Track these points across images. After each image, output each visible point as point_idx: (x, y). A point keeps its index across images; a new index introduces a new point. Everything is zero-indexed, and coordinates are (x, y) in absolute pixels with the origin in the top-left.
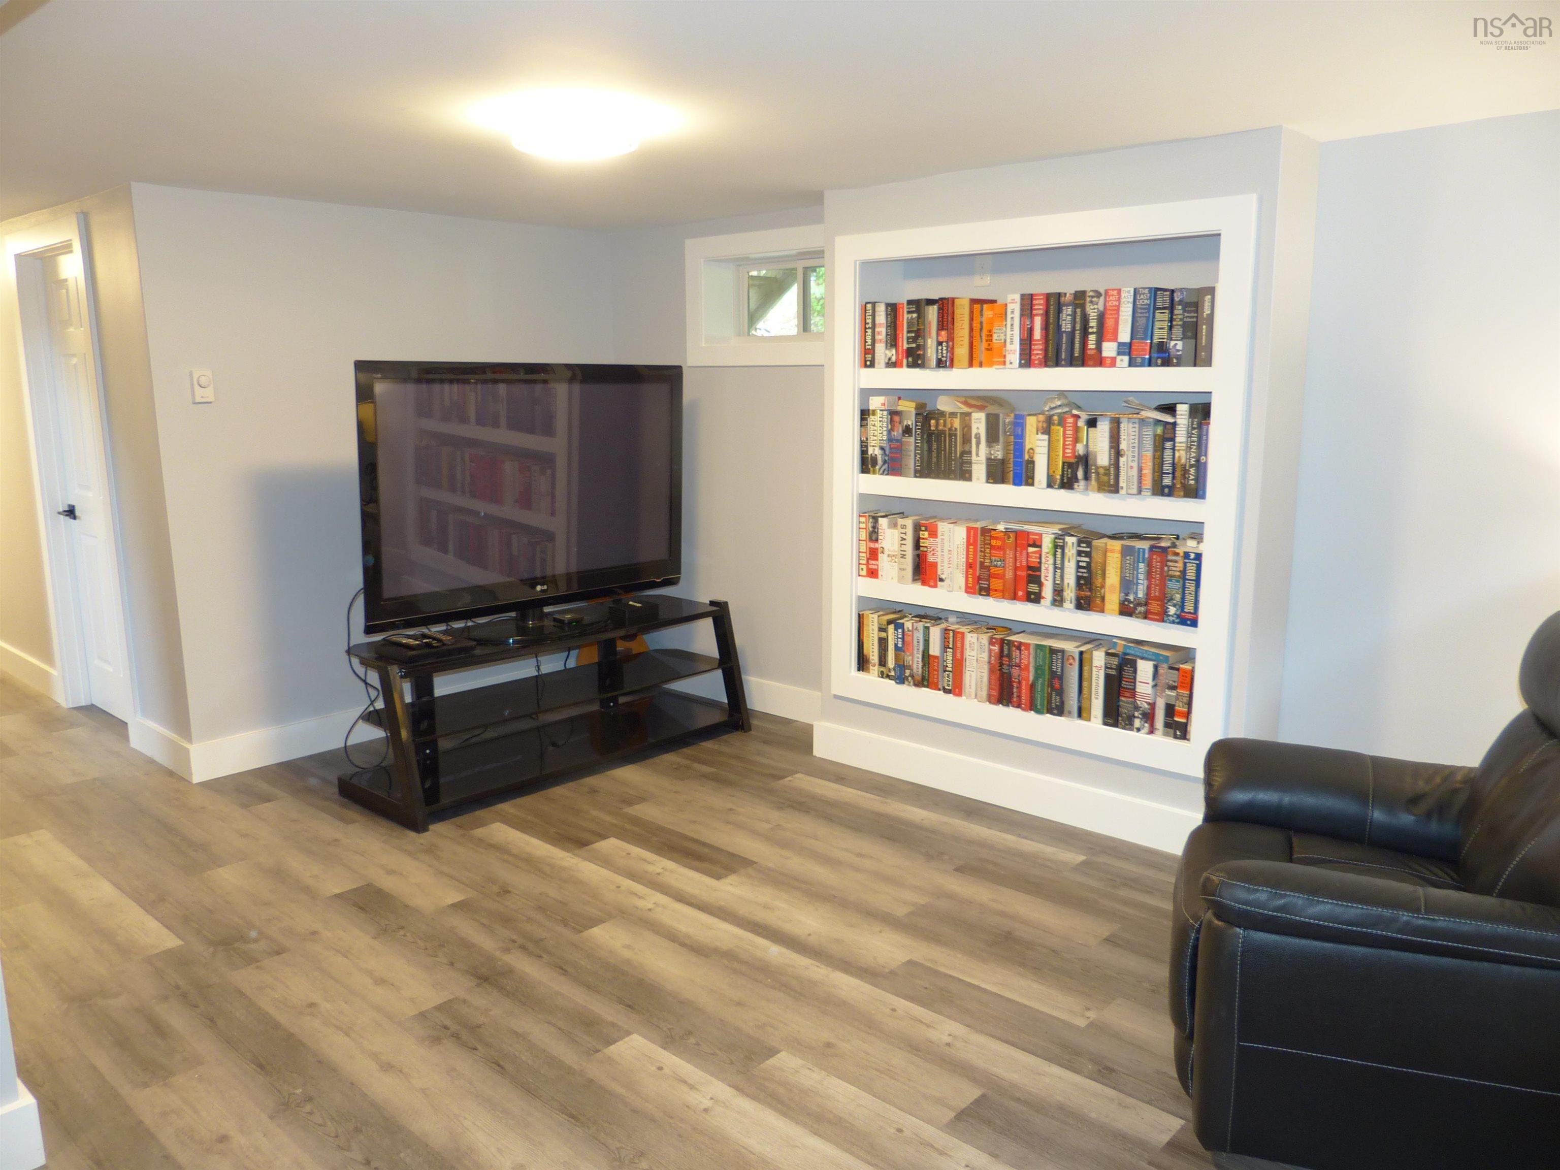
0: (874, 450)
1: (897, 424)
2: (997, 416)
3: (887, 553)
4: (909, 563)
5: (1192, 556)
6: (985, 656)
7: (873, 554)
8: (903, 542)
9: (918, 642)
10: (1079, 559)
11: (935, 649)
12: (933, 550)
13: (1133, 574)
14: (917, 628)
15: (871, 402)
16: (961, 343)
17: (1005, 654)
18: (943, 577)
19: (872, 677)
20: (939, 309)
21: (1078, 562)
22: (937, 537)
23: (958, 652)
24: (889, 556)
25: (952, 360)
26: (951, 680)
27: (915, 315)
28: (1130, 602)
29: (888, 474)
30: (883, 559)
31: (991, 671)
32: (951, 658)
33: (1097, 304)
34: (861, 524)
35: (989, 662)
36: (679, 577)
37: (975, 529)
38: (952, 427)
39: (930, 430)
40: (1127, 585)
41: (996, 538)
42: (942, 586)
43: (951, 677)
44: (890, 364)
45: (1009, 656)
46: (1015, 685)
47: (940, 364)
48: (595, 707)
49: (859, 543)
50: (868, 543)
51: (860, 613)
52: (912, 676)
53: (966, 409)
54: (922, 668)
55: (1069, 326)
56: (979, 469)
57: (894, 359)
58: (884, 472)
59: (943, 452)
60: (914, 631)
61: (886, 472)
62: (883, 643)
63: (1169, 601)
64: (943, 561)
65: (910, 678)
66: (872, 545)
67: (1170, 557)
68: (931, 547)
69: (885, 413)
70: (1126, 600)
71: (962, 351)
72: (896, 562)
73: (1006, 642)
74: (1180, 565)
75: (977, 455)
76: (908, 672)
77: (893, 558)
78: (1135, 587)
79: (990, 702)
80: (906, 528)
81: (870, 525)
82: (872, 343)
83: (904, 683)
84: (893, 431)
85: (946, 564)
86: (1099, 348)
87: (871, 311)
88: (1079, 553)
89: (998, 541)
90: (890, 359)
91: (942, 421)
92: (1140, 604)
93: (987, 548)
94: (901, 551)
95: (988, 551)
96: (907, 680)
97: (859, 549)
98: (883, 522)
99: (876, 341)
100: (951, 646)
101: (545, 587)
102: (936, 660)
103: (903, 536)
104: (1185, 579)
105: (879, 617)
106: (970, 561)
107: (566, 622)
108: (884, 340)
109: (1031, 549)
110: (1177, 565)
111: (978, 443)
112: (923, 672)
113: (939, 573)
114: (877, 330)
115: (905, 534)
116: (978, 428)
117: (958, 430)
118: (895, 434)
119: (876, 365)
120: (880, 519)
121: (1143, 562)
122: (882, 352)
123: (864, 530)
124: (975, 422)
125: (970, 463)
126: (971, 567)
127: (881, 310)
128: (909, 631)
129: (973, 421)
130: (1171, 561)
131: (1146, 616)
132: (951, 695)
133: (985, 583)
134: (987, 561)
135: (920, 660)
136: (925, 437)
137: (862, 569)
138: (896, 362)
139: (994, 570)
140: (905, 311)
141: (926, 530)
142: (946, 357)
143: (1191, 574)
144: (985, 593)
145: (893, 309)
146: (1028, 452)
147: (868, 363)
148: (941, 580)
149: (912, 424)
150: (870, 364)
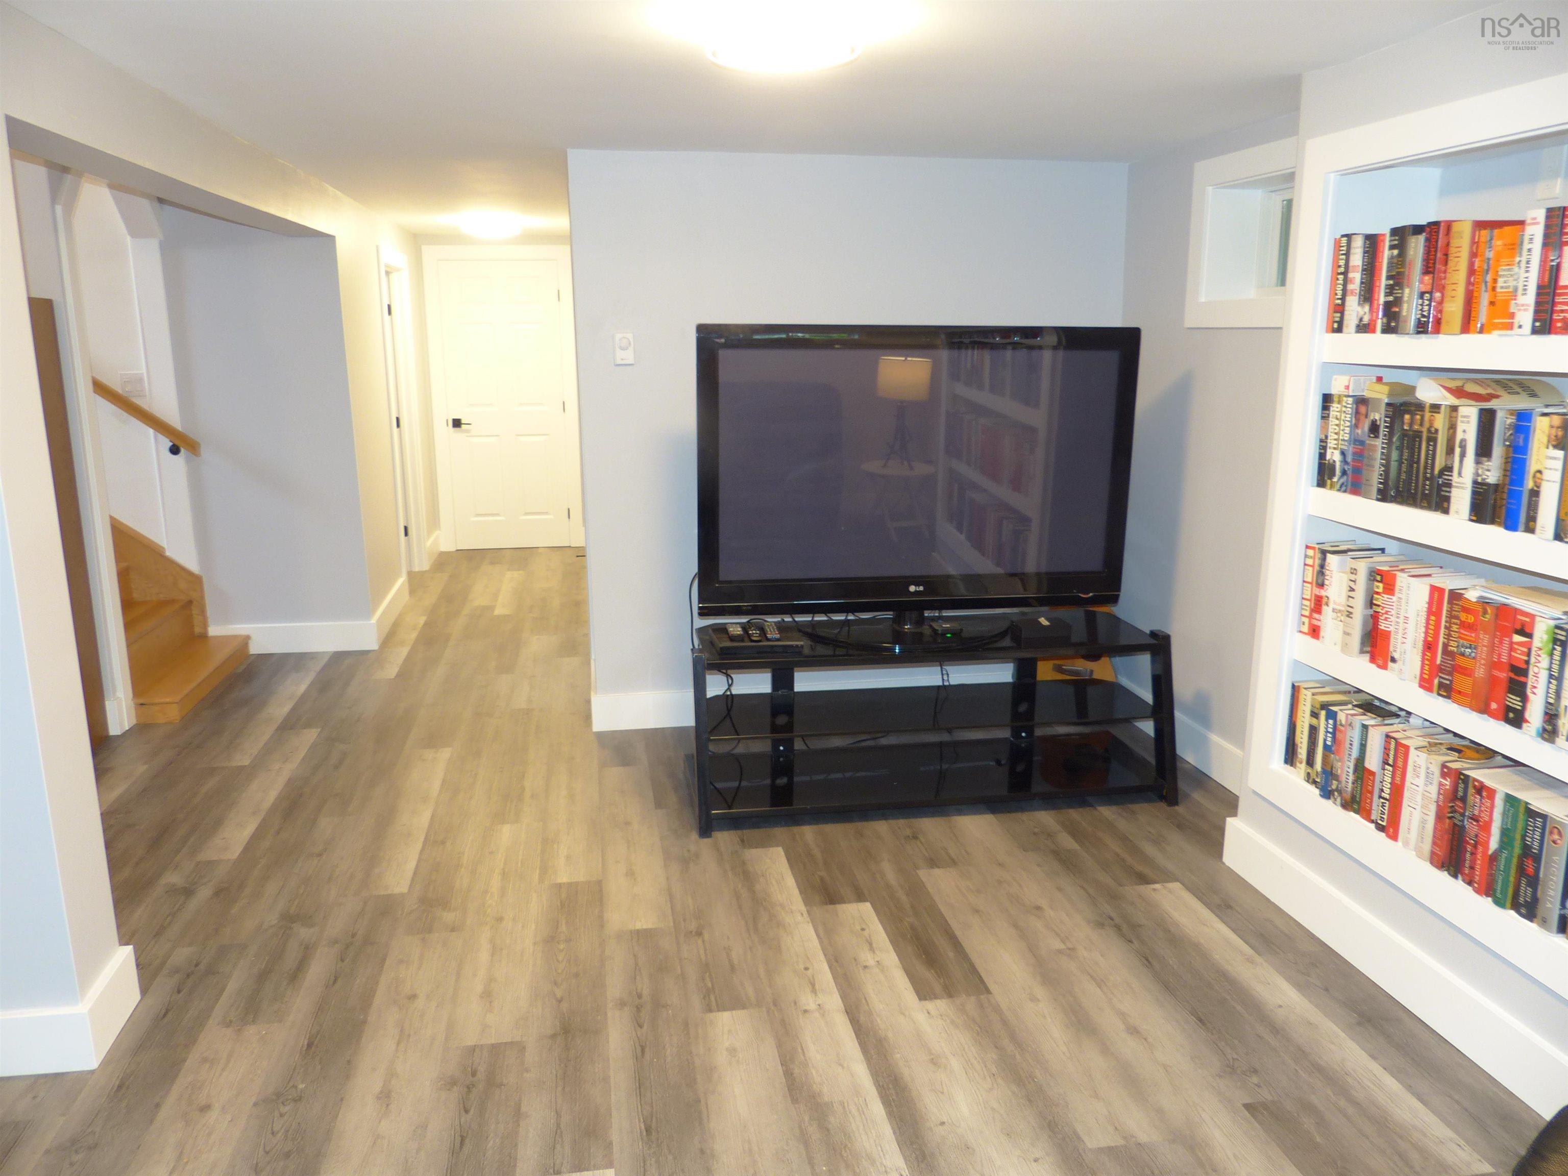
0: (1334, 456)
1: (1362, 418)
3: (1332, 605)
6: (1433, 790)
7: (1318, 604)
8: (1351, 594)
9: (1351, 744)
11: (1373, 762)
12: (1387, 613)
14: (1351, 723)
15: (1333, 382)
16: (1453, 293)
17: (1459, 796)
18: (1396, 656)
19: (1296, 776)
20: (1428, 240)
22: (1393, 595)
23: (1399, 773)
24: (1334, 610)
25: (1438, 322)
26: (1386, 812)
27: (1396, 252)
29: (1345, 491)
30: (1327, 611)
31: (1439, 817)
32: (1389, 780)
34: (1307, 559)
35: (1437, 802)
36: (1119, 595)
37: (1441, 591)
38: (1431, 426)
39: (1403, 429)
41: (1466, 610)
42: (1393, 670)
43: (1386, 808)
44: (1364, 328)
45: (1464, 799)
46: (1469, 848)
47: (1422, 328)
48: (1004, 733)
49: (1303, 586)
50: (1314, 588)
51: (1296, 684)
52: (1340, 792)
53: (1452, 400)
54: (1353, 783)
56: (1461, 498)
57: (1366, 320)
59: (1415, 465)
60: (1349, 727)
61: (1344, 488)
62: (1313, 730)
64: (1397, 633)
65: (1336, 793)
66: (1317, 591)
68: (1384, 607)
71: (1454, 308)
72: (1341, 621)
73: (1462, 777)
75: (1460, 474)
76: (1334, 785)
77: (1339, 615)
79: (1432, 863)
80: (1356, 574)
81: (1318, 562)
82: (1342, 295)
83: (1329, 798)
84: (1358, 428)
85: (1400, 636)
87: (1344, 248)
89: (1470, 616)
90: (1361, 320)
91: (1418, 417)
93: (1455, 624)
94: (1349, 606)
95: (1455, 628)
96: (1333, 795)
97: (1303, 593)
98: (1332, 561)
99: (1349, 293)
100: (1391, 762)
101: (921, 588)
102: (1371, 778)
103: (1352, 584)
105: (1313, 695)
106: (1430, 639)
107: (940, 632)
108: (1358, 291)
109: (1517, 638)
111: (1463, 455)
112: (1353, 789)
113: (1391, 649)
114: (1351, 275)
115: (1354, 581)
116: (1464, 431)
117: (1440, 433)
118: (1360, 432)
119: (1345, 329)
120: (1328, 555)
122: (1355, 310)
123: (1311, 569)
124: (1462, 422)
125: (1449, 485)
126: (1429, 648)
127: (1358, 245)
128: (1341, 725)
129: (1460, 419)
132: (1383, 834)
133: (1447, 677)
134: (1452, 643)
135: (1351, 771)
136: (1394, 439)
137: (1304, 623)
138: (1369, 324)
139: (1461, 661)
140: (1387, 244)
141: (1381, 582)
142: (1428, 317)
144: (1445, 694)
145: (1372, 241)
147: (1336, 325)
148: (1393, 660)
149: (1380, 420)
150: (1338, 327)
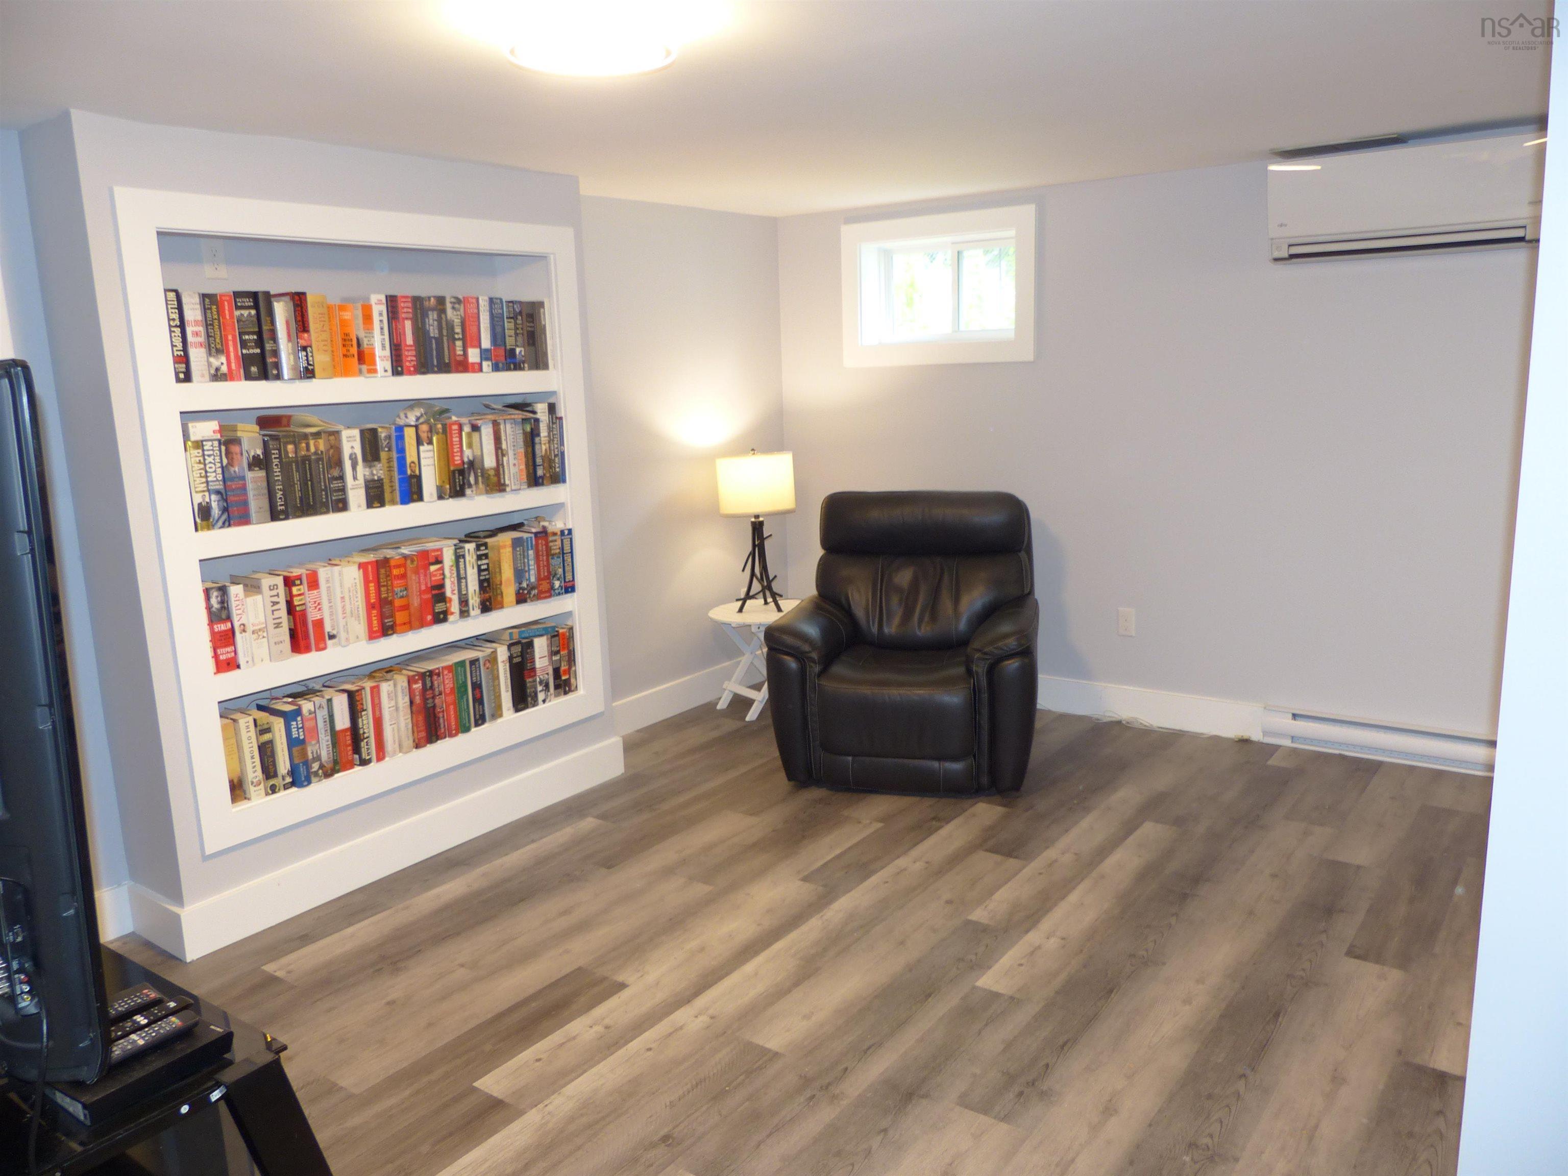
1: (236, 456)
2: (374, 431)
3: (250, 628)
4: (284, 634)
5: (566, 532)
6: (406, 700)
7: (226, 639)
9: (325, 722)
10: (480, 563)
11: (343, 722)
12: (315, 606)
13: (524, 563)
14: (320, 705)
15: (195, 428)
16: (324, 348)
17: (428, 687)
18: (334, 632)
19: (256, 801)
20: (294, 305)
21: (479, 566)
22: (318, 589)
23: (376, 709)
24: (253, 632)
25: (313, 370)
27: (252, 312)
28: (524, 589)
29: (229, 525)
31: (417, 713)
32: (367, 721)
33: (459, 310)
35: (413, 704)
37: (371, 563)
38: (316, 450)
39: (289, 457)
40: (519, 574)
41: (392, 568)
42: (334, 644)
44: (217, 376)
45: (432, 687)
46: (441, 715)
47: (299, 374)
52: (322, 768)
53: (333, 427)
54: (331, 751)
55: (436, 331)
56: (356, 495)
57: (222, 370)
58: (224, 523)
59: (309, 483)
60: (317, 711)
61: (227, 524)
62: (267, 748)
63: (554, 577)
64: (330, 615)
65: (320, 771)
67: (551, 538)
68: (311, 603)
69: (216, 444)
70: (520, 588)
71: (326, 358)
72: (264, 637)
73: (426, 674)
74: (559, 543)
75: (355, 478)
76: (315, 766)
77: (259, 633)
78: (527, 574)
79: (417, 748)
80: (277, 589)
82: (183, 347)
83: (311, 782)
84: (232, 466)
85: (338, 616)
86: (465, 354)
87: (176, 304)
88: (479, 558)
89: (399, 570)
90: (217, 369)
91: (304, 445)
92: (533, 588)
93: (389, 580)
94: (274, 619)
95: (390, 583)
96: (317, 775)
98: (236, 591)
99: (191, 345)
102: (348, 734)
103: (271, 599)
104: (563, 554)
106: (371, 601)
108: (202, 342)
109: (433, 568)
110: (556, 543)
111: (353, 465)
112: (333, 756)
113: (327, 629)
114: (190, 329)
115: (274, 596)
118: (237, 469)
119: (195, 379)
121: (532, 549)
122: (204, 361)
125: (344, 490)
126: (372, 608)
127: (194, 303)
128: (310, 714)
130: (552, 541)
131: (539, 597)
132: (373, 764)
133: (389, 620)
135: (330, 742)
138: (226, 374)
139: (397, 603)
140: (233, 305)
141: (300, 584)
142: (313, 365)
143: (567, 549)
144: (388, 633)
145: (213, 300)
146: (410, 466)
147: (182, 376)
148: (331, 637)
150: (186, 377)
